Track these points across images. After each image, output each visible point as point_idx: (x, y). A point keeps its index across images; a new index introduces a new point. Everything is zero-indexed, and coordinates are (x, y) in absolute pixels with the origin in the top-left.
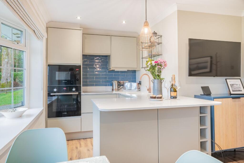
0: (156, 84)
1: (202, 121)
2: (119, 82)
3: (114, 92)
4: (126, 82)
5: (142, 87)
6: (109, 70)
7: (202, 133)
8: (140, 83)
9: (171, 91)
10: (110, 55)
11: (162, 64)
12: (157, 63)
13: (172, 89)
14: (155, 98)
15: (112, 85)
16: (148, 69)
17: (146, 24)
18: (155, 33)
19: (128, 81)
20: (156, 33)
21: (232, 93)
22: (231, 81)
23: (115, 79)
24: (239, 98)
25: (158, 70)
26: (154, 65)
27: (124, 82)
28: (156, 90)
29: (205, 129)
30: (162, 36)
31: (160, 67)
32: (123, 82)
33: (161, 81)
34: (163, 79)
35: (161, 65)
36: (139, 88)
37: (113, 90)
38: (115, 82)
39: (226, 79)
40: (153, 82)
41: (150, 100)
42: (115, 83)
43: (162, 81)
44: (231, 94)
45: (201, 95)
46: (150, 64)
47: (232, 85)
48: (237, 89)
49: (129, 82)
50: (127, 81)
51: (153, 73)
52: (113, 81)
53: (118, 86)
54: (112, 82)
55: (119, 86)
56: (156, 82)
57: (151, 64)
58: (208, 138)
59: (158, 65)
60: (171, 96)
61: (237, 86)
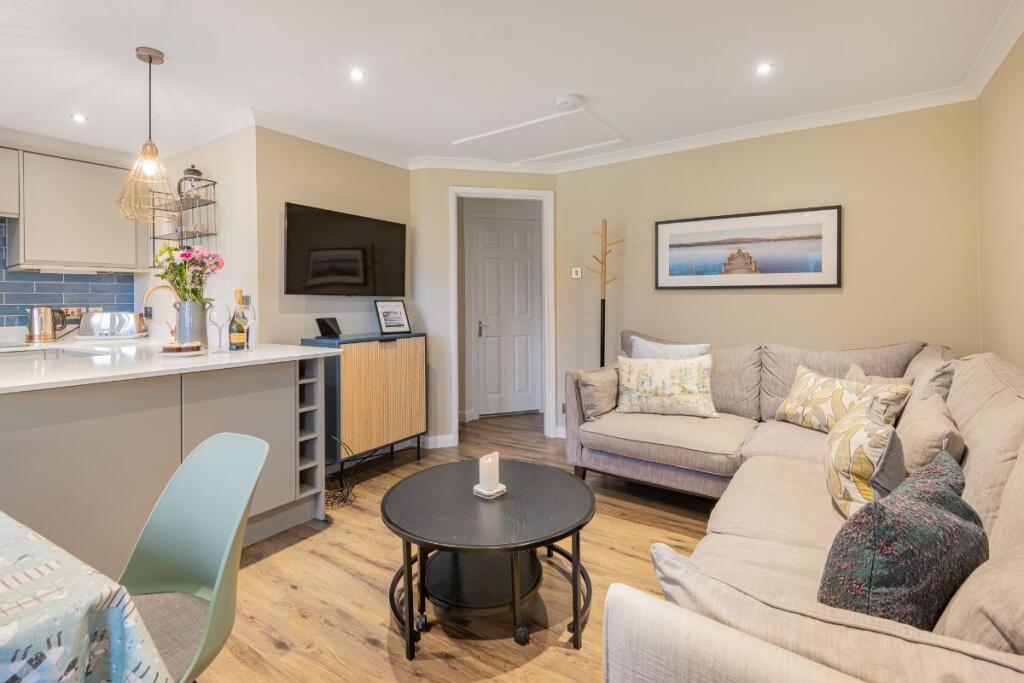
0: (187, 316)
1: (304, 394)
2: (61, 312)
3: (37, 345)
4: (91, 309)
5: (153, 325)
6: (9, 270)
7: (305, 422)
8: (148, 314)
9: (231, 331)
10: (16, 216)
11: (204, 260)
12: (190, 258)
13: (234, 327)
14: (179, 350)
15: (27, 321)
16: (161, 271)
17: (151, 149)
18: (194, 172)
19: (102, 309)
20: (199, 173)
21: (385, 330)
22: (384, 306)
23: (42, 301)
24: (394, 340)
25: (194, 277)
26: (181, 264)
27: (84, 310)
28: (188, 330)
29: (312, 412)
30: (215, 183)
31: (200, 269)
32: (79, 311)
33: (204, 305)
34: (210, 299)
35: (203, 264)
36: (143, 327)
37: (30, 338)
38: (39, 312)
39: (375, 302)
40: (178, 310)
41: (164, 357)
42: (41, 317)
43: (207, 305)
44: (383, 334)
45: (317, 338)
46: (168, 260)
47: (386, 314)
48: (394, 323)
49: (105, 310)
50: (98, 309)
51: (178, 285)
52: (32, 308)
53: (54, 324)
54: (28, 310)
55: (58, 326)
56: (188, 309)
57: (171, 258)
58: (319, 433)
59: (194, 262)
60: (231, 344)
61: (395, 316)
